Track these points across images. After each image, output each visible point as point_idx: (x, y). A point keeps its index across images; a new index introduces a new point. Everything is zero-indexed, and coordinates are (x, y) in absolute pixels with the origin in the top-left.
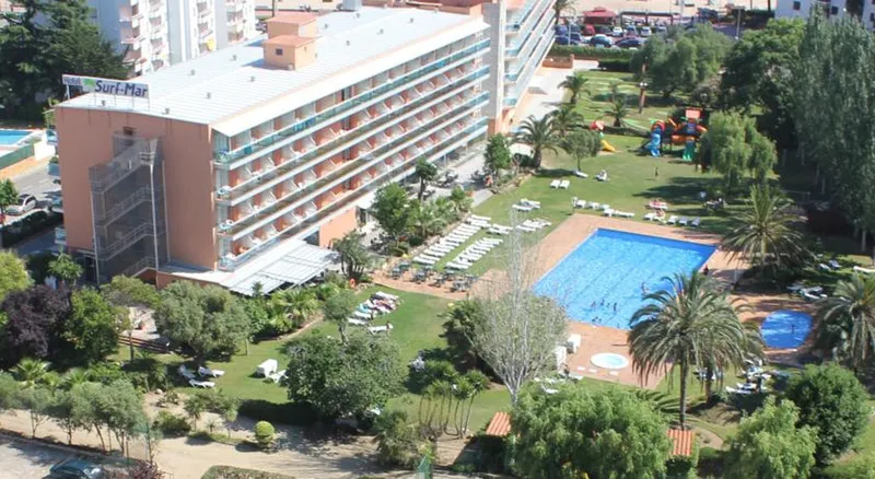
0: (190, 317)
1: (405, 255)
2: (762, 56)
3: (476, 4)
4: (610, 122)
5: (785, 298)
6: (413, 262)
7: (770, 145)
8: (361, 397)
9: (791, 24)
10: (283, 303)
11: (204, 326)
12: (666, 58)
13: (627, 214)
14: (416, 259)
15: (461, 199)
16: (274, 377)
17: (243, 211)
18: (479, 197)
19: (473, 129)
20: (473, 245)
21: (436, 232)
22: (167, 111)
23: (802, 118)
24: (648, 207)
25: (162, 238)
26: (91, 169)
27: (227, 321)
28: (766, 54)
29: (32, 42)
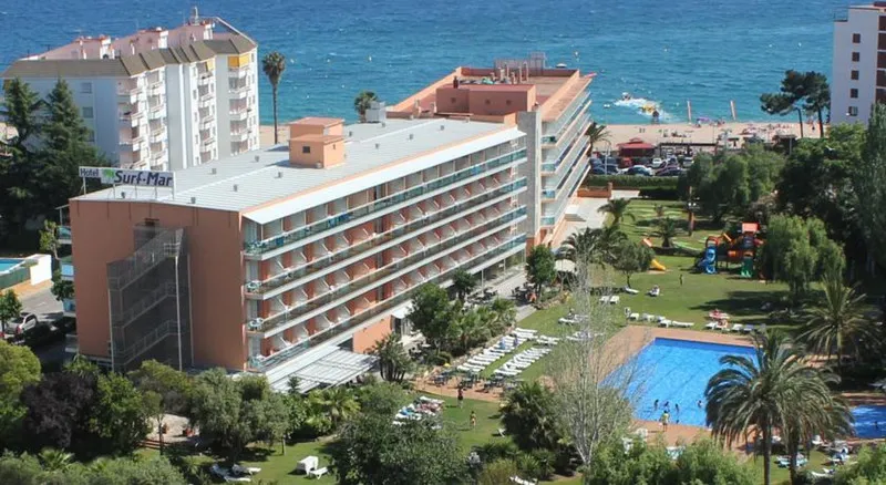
0: (227, 403)
1: (447, 365)
2: (822, 162)
3: (510, 113)
4: (659, 243)
5: (865, 394)
6: (457, 371)
7: (837, 249)
8: (419, 473)
9: (851, 128)
10: (320, 401)
11: (241, 414)
12: (715, 178)
13: (686, 324)
14: (460, 367)
15: (505, 309)
16: (315, 472)
17: (272, 308)
18: (524, 312)
19: (511, 246)
20: (520, 355)
21: (480, 342)
22: (193, 200)
23: (870, 223)
24: (709, 319)
25: (186, 337)
26: (110, 264)
27: (265, 409)
28: (826, 161)
29: (25, 164)
